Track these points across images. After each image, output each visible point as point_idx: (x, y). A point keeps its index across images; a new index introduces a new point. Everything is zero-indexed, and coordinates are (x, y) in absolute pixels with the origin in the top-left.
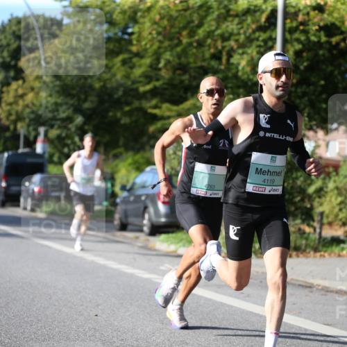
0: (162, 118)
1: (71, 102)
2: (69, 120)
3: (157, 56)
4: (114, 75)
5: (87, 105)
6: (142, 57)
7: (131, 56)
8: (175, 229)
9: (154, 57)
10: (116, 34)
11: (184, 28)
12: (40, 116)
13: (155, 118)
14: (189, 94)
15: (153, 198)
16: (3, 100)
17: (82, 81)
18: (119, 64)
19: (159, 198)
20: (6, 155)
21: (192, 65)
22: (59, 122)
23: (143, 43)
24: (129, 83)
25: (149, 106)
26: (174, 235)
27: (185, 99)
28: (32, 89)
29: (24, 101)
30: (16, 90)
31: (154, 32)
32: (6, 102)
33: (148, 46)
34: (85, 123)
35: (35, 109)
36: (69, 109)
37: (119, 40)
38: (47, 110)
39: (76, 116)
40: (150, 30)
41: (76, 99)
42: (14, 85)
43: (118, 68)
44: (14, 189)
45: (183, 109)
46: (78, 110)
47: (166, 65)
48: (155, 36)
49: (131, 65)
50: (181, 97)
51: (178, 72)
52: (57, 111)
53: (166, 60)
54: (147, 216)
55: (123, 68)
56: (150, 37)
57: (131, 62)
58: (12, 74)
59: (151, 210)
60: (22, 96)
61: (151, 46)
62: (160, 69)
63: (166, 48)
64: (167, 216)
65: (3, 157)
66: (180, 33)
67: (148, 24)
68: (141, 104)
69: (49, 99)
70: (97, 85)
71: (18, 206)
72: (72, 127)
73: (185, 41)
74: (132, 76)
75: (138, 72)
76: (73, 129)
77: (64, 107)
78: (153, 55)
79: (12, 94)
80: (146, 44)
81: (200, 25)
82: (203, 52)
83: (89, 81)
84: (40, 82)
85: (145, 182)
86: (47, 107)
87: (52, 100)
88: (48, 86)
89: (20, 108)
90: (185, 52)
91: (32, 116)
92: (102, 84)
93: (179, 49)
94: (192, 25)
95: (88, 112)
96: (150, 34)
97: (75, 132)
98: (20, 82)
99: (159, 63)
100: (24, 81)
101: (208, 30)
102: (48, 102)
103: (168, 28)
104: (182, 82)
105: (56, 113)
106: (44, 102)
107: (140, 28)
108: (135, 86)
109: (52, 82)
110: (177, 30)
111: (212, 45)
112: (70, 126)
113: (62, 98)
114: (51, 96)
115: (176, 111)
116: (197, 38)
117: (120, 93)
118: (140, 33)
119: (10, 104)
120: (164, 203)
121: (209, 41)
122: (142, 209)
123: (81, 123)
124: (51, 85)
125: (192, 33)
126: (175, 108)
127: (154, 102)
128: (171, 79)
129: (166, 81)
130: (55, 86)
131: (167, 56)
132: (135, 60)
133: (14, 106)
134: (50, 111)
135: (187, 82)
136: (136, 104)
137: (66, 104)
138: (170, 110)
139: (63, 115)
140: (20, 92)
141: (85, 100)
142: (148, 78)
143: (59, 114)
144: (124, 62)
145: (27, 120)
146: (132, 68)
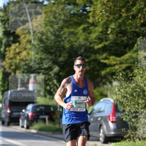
0: (110, 66)
1: (51, 57)
2: (50, 69)
3: (106, 26)
4: (78, 39)
5: (61, 59)
6: (96, 26)
7: (89, 25)
8: (120, 139)
9: (104, 27)
10: (78, 11)
11: (123, 7)
12: (31, 67)
13: (105, 66)
14: (127, 49)
15: (105, 119)
16: (6, 56)
17: (58, 43)
18: (81, 31)
19: (110, 119)
20: (9, 92)
21: (129, 30)
22: (43, 71)
23: (97, 18)
24: (89, 44)
25: (102, 58)
26: (120, 143)
27: (125, 53)
28: (25, 49)
29: (20, 56)
30: (15, 50)
31: (103, 11)
32: (8, 57)
33: (100, 20)
34: (60, 71)
35: (27, 62)
36: (49, 62)
37: (81, 15)
38: (35, 63)
39: (54, 67)
40: (100, 9)
41: (54, 55)
42: (13, 46)
43: (80, 34)
44: (15, 114)
45: (123, 59)
46: (55, 62)
47: (111, 32)
48: (104, 13)
49: (89, 31)
50: (122, 51)
51: (120, 35)
52: (42, 63)
53: (112, 28)
54: (102, 131)
55: (83, 34)
56: (101, 14)
57: (89, 29)
58: (11, 39)
59: (104, 127)
60: (18, 53)
61: (102, 20)
62: (108, 34)
63: (112, 20)
64: (115, 130)
65: (8, 93)
66: (120, 11)
67: (99, 5)
68: (96, 57)
69: (37, 56)
70: (67, 46)
71: (19, 125)
72: (52, 73)
73: (124, 15)
74: (90, 39)
75: (93, 36)
76: (52, 75)
77: (47, 61)
78: (103, 25)
79: (12, 52)
80: (99, 19)
81: (134, 5)
82: (136, 22)
83: (62, 43)
84: (30, 45)
85: (100, 108)
86: (35, 61)
87: (38, 56)
88: (35, 47)
89: (17, 61)
90: (124, 23)
91: (26, 67)
92: (70, 45)
93: (120, 21)
94: (128, 4)
95: (62, 63)
96: (101, 12)
97: (54, 77)
98: (17, 44)
99: (108, 30)
100: (20, 44)
101: (139, 8)
102: (36, 58)
103: (113, 7)
104: (123, 41)
105: (41, 65)
106: (33, 58)
107: (94, 8)
108: (92, 46)
109: (38, 45)
110: (119, 8)
111: (142, 18)
112: (51, 73)
113: (44, 55)
114: (37, 53)
115: (119, 61)
116: (131, 13)
117: (83, 51)
118: (94, 11)
119: (11, 59)
120: (112, 122)
121: (140, 15)
122: (99, 126)
123: (58, 71)
124: (37, 46)
125: (128, 10)
126: (118, 59)
127: (104, 55)
128: (115, 40)
129: (112, 41)
130: (40, 47)
131: (113, 26)
132: (91, 28)
133: (14, 60)
134: (37, 64)
135: (125, 41)
136: (93, 57)
137: (48, 58)
138: (115, 60)
139: (46, 66)
140: (17, 50)
141: (60, 56)
142: (100, 40)
143: (43, 66)
144: (84, 30)
145: (22, 70)
146: (89, 33)
